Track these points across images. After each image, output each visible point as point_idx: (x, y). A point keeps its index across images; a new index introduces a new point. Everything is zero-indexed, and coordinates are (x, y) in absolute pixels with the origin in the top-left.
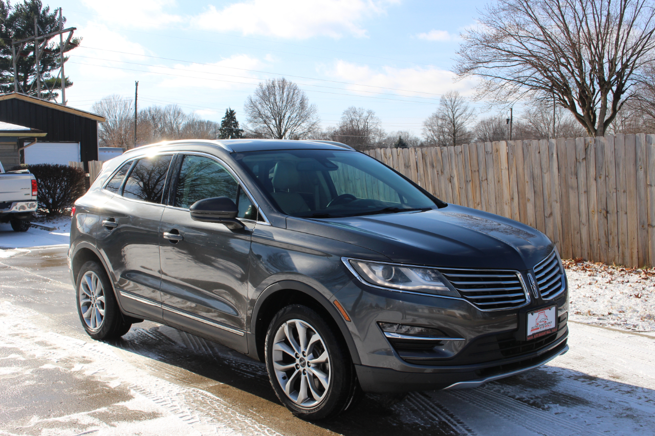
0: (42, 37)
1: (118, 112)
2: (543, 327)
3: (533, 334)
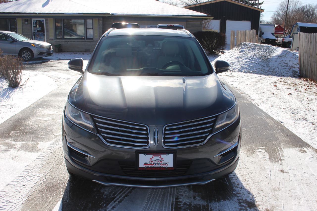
2: (159, 165)
3: (146, 167)
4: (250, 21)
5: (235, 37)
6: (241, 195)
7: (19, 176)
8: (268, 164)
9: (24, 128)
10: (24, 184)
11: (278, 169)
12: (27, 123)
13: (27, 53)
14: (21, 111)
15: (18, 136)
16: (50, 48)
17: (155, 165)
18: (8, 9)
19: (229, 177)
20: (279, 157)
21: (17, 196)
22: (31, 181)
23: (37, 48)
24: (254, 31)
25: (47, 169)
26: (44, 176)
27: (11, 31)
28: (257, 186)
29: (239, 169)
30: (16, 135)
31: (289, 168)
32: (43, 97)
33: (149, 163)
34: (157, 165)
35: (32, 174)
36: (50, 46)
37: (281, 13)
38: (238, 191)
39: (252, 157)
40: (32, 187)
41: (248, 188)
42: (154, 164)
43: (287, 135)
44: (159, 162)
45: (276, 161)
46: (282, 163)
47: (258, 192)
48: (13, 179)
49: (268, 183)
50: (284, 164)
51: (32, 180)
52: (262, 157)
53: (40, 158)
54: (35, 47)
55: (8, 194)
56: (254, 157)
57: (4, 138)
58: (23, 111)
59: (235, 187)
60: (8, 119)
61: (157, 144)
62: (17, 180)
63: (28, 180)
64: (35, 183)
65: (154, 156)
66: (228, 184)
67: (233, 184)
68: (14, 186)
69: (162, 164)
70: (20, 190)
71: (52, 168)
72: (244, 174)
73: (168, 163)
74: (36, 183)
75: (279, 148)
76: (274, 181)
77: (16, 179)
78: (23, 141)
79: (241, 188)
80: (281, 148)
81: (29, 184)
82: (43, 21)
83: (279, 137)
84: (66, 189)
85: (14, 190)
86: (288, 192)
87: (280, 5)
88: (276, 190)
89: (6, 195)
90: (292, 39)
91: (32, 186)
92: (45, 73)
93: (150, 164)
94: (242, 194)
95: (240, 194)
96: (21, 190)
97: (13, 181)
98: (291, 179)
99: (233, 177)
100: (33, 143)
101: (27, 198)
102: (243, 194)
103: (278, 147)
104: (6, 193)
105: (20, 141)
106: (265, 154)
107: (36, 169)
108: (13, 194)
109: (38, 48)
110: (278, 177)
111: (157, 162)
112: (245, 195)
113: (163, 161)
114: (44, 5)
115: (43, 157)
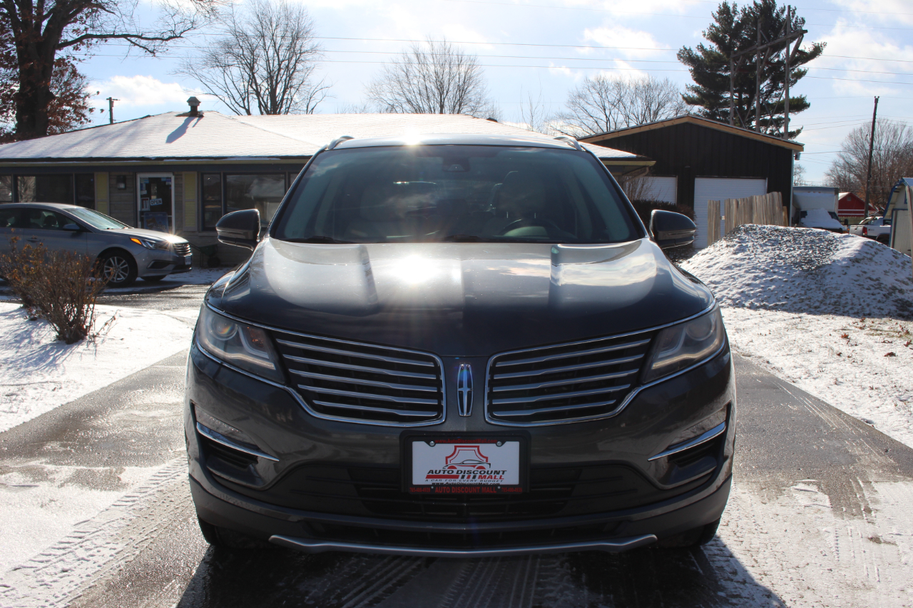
0: (765, 46)
1: (884, 142)
2: (474, 477)
3: (433, 484)
4: (765, 179)
5: (721, 218)
6: (742, 600)
7: (54, 548)
8: (829, 522)
9: (88, 434)
10: (66, 567)
11: (860, 535)
12: (99, 422)
13: (119, 263)
14: (84, 396)
15: (67, 453)
16: (185, 251)
17: (463, 477)
18: (73, 149)
19: (703, 553)
20: (862, 504)
21: (40, 597)
22: (88, 561)
23: (148, 248)
24: (777, 195)
25: (141, 532)
26: (130, 548)
27: (78, 204)
28: (795, 578)
29: (735, 534)
30: (62, 449)
31: (895, 531)
32: (152, 365)
33: (444, 471)
34: (469, 477)
35: (95, 541)
36: (186, 244)
37: (854, 160)
38: (733, 590)
39: (776, 504)
40: (88, 576)
41: (765, 583)
42: (461, 475)
43: (887, 451)
44: (475, 469)
45: (853, 514)
46: (874, 519)
47: (799, 592)
48: (36, 554)
49: (831, 570)
50: (878, 521)
51: (91, 558)
52: (806, 503)
53: (124, 503)
54: (142, 245)
55: (14, 592)
56: (783, 504)
57: (24, 457)
58: (90, 395)
59: (725, 580)
60: (44, 412)
61: (468, 411)
62: (47, 558)
63: (81, 557)
64: (99, 566)
65: (458, 449)
66: (701, 572)
67: (717, 572)
68: (34, 571)
69: (485, 476)
70: (51, 582)
71: (156, 528)
72: (752, 546)
73: (504, 472)
74: (104, 564)
75: (863, 482)
76: (848, 566)
77: (43, 555)
78: (78, 463)
79: (744, 582)
80: (867, 482)
81: (80, 567)
82: (169, 179)
83: (860, 455)
84: (192, 580)
85: (32, 581)
86: (897, 593)
87: (850, 136)
88: (858, 588)
89: (7, 593)
90: (891, 227)
91: (90, 572)
92: (167, 312)
93: (446, 473)
94: (745, 598)
95: (741, 597)
96: (54, 581)
97: (33, 561)
98: (903, 560)
99: (715, 555)
100: (108, 468)
101: (69, 602)
102: (748, 598)
103: (858, 478)
104: (6, 589)
105: (71, 465)
106: (816, 496)
107: (109, 531)
108: (27, 591)
109: (151, 249)
110: (863, 554)
111: (467, 469)
112: (756, 600)
113: (486, 466)
114: (172, 138)
115: (134, 501)
